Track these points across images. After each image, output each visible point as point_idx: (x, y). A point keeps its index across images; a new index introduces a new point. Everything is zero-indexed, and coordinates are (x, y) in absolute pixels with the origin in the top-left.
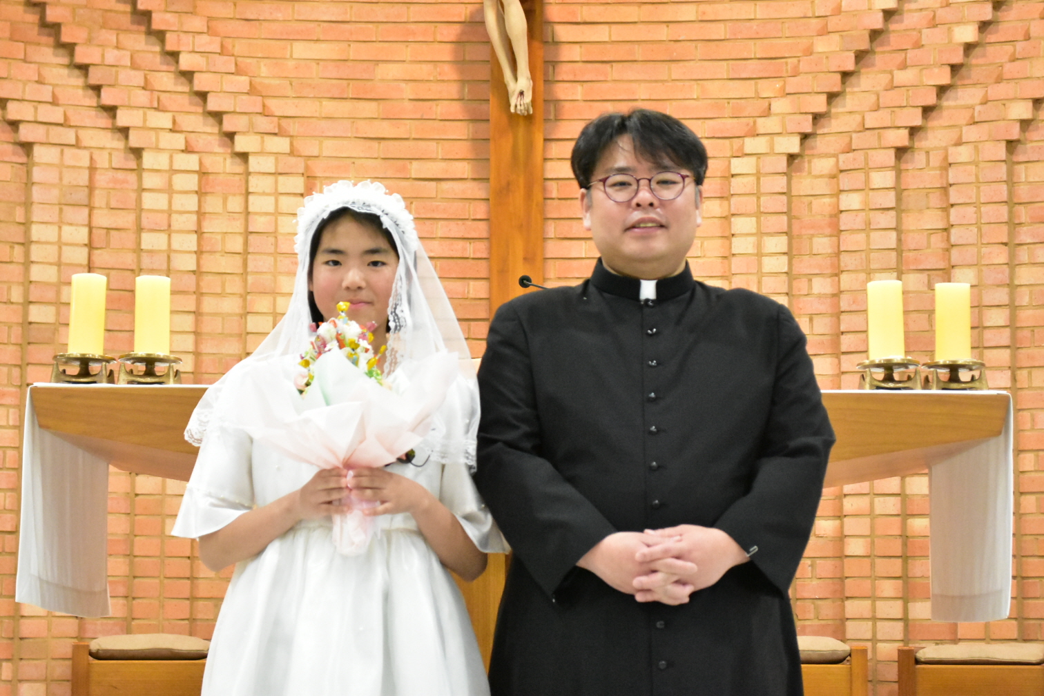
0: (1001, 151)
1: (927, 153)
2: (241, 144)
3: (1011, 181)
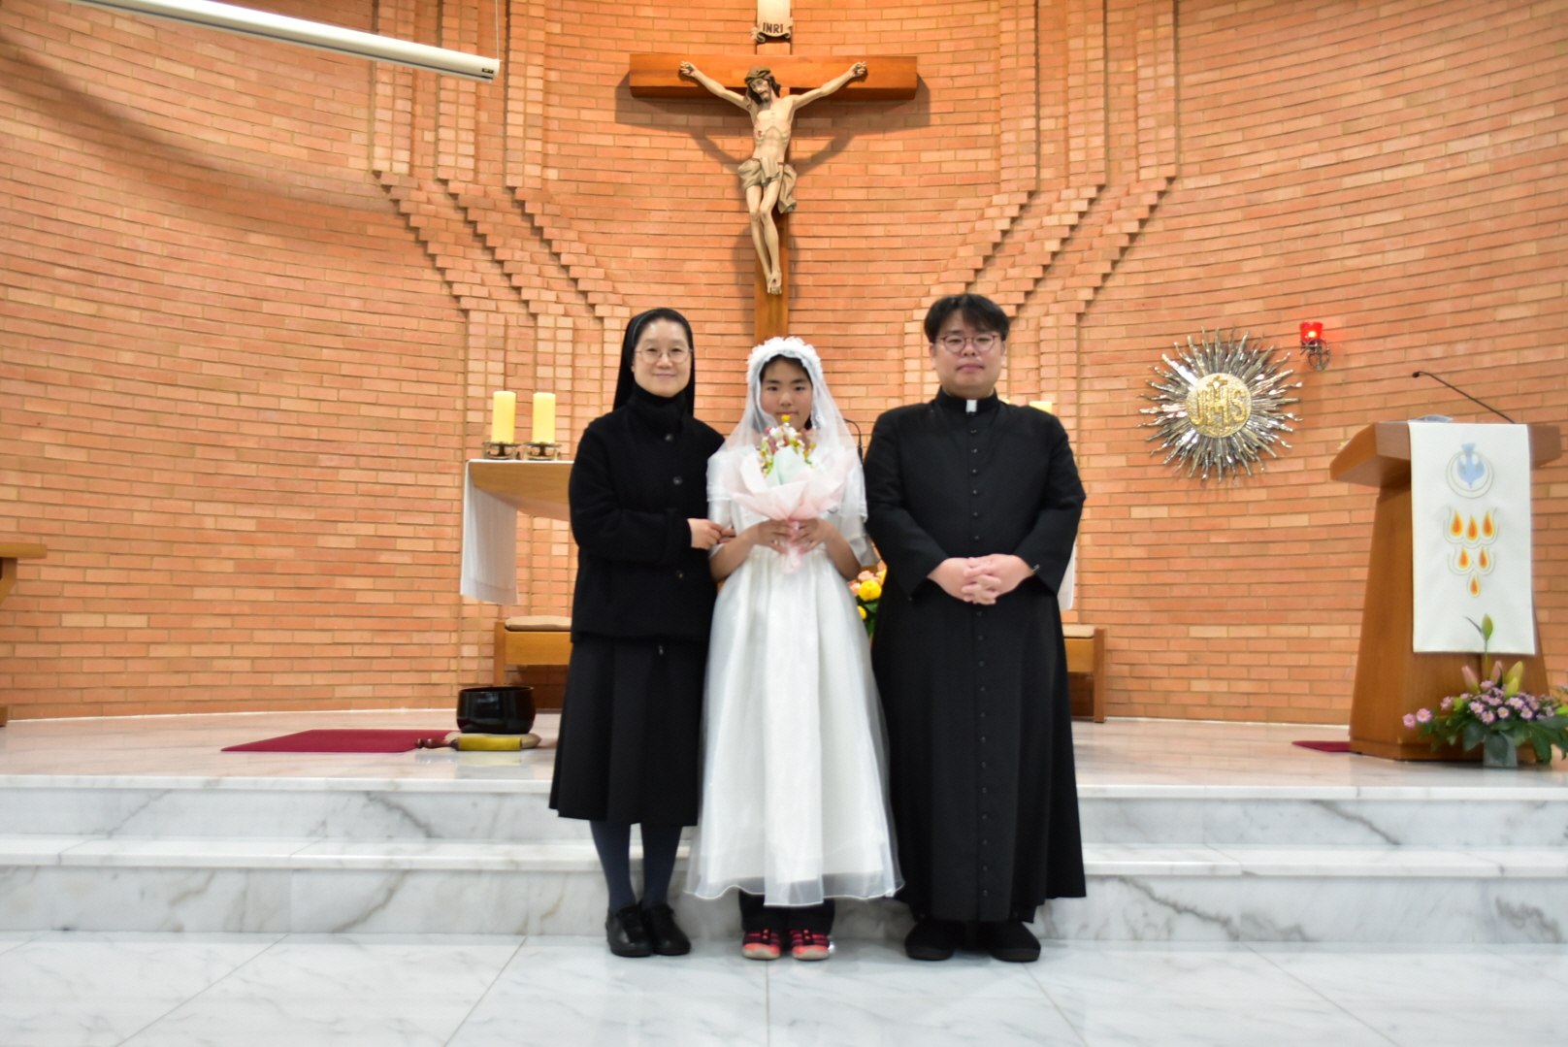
0: (1073, 320)
1: (1027, 320)
2: (600, 311)
3: (1079, 339)
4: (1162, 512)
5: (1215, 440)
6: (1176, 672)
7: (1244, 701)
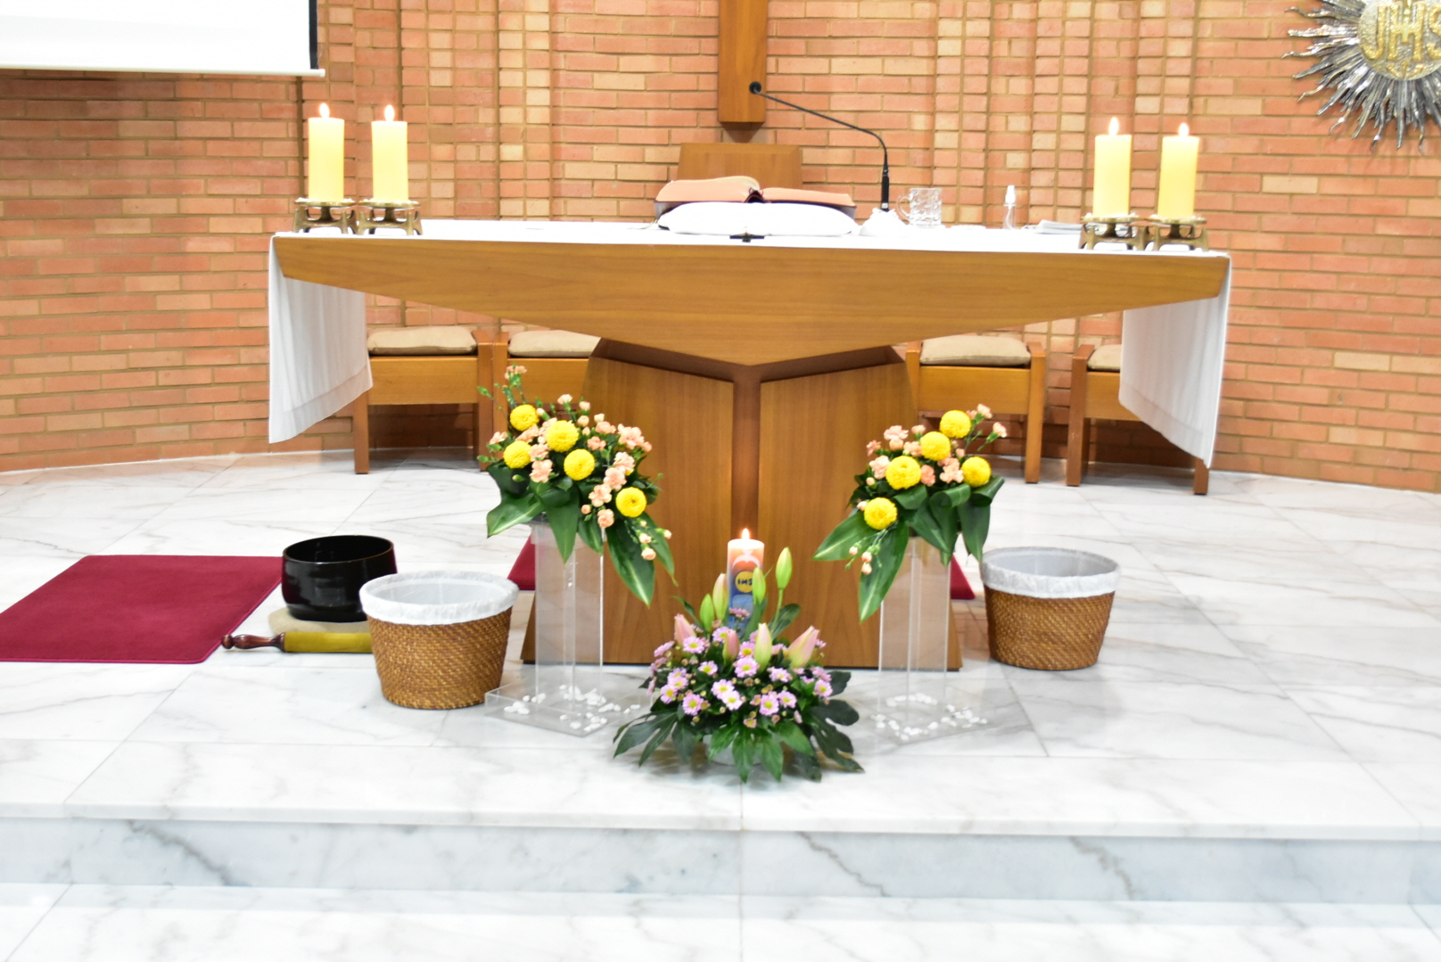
4: (1309, 185)
5: (1397, 83)
6: (1310, 413)
7: (1405, 461)
